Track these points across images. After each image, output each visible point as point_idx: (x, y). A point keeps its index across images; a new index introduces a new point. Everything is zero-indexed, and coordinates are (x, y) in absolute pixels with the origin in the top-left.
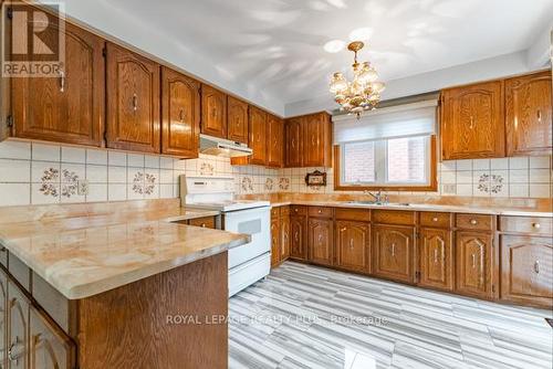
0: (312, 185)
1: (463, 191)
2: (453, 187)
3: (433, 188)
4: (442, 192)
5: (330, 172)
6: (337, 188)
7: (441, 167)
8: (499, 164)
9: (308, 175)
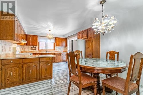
0: (32, 49)
1: (57, 50)
2: (56, 50)
3: (54, 50)
4: (55, 50)
5: (37, 47)
6: (38, 50)
7: (55, 47)
8: (61, 47)
9: (31, 47)
